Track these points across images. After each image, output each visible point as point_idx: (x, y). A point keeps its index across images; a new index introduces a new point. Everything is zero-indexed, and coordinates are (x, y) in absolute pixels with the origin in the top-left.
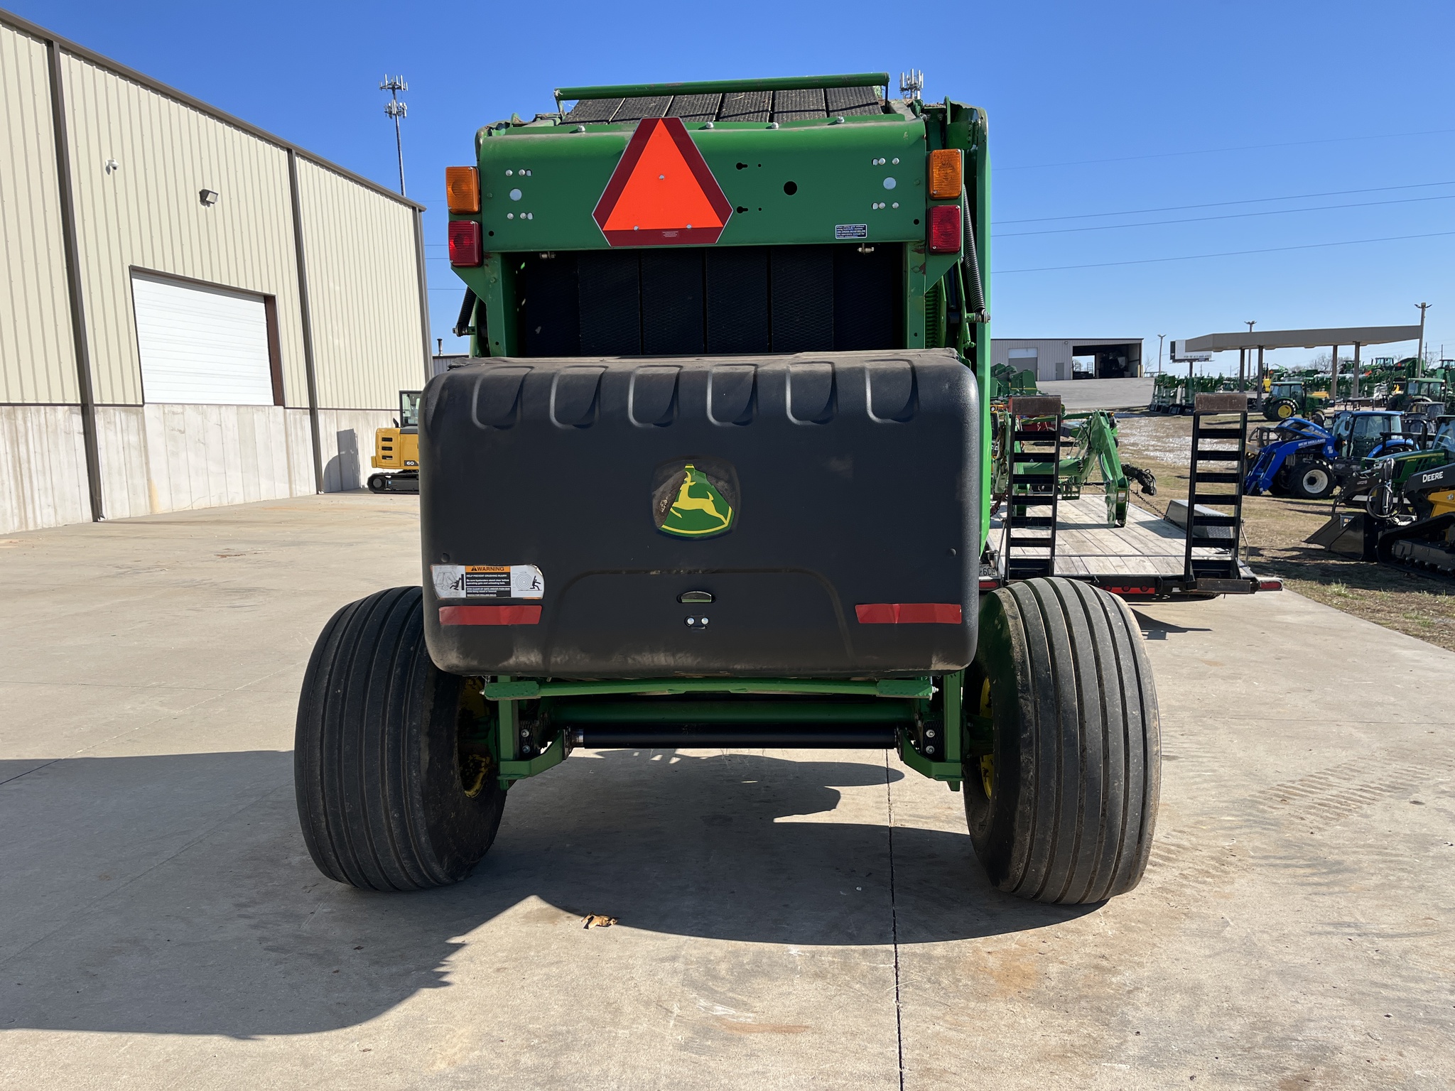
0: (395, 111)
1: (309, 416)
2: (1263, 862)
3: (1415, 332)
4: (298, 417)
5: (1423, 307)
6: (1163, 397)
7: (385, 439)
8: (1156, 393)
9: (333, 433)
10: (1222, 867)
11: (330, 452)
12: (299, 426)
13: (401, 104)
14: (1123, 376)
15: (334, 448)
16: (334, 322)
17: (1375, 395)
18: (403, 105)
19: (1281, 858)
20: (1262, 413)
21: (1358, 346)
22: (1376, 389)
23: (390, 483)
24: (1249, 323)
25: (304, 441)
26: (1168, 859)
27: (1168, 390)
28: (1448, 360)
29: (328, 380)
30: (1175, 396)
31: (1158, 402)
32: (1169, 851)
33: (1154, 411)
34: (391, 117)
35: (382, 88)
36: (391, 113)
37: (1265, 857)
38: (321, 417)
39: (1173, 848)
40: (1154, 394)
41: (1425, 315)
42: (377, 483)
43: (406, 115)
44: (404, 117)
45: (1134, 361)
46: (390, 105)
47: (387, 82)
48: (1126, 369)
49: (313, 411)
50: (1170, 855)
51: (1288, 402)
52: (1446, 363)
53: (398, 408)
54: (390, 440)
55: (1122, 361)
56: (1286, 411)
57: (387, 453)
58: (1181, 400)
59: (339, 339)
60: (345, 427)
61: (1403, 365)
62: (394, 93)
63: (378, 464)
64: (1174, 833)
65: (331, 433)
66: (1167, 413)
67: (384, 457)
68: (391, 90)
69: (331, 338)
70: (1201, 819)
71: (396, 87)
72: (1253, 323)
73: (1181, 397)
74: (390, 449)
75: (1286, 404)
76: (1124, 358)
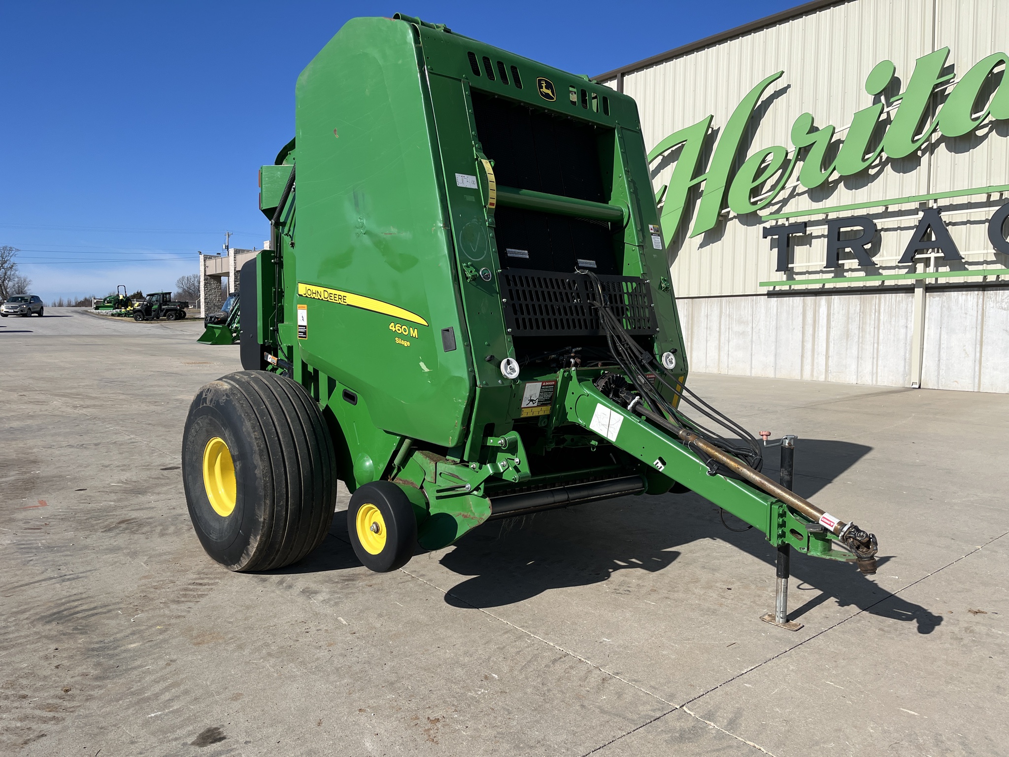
2: (110, 608)
10: (145, 594)
19: (96, 614)
26: (186, 590)
32: (185, 596)
37: (109, 611)
39: (183, 599)
50: (184, 592)
64: (183, 614)
70: (161, 637)
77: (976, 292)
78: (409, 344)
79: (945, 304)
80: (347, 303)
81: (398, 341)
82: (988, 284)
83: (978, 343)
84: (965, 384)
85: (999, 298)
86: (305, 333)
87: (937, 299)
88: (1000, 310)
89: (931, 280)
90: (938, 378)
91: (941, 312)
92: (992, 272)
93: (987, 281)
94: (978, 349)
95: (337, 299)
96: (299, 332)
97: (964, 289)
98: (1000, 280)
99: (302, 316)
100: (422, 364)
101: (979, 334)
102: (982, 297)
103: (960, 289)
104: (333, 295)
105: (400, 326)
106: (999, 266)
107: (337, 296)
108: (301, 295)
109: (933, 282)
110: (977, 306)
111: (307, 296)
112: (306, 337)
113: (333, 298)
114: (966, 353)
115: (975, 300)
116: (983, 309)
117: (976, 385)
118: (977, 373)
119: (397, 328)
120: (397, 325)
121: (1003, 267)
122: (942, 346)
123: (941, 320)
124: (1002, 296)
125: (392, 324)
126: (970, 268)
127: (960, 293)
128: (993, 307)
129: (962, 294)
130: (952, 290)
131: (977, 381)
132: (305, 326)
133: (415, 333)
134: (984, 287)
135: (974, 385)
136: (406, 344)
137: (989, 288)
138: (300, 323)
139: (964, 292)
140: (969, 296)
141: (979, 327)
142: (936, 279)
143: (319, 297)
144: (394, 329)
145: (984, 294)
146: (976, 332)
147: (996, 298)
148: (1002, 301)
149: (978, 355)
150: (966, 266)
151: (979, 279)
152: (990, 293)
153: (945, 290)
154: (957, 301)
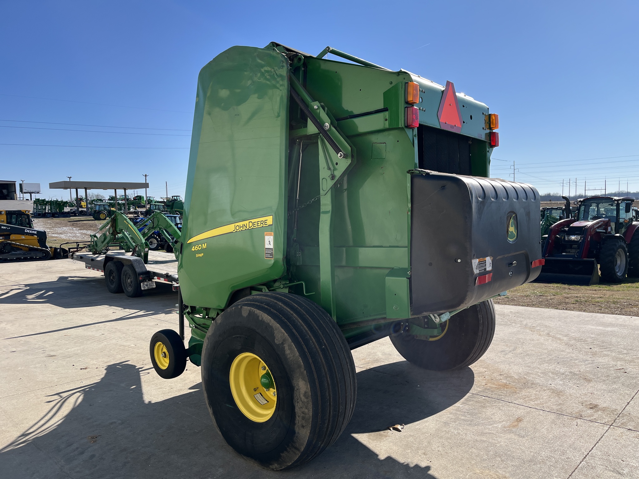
3: (145, 186)
5: (146, 176)
6: (39, 209)
8: (35, 207)
14: (6, 199)
17: (131, 210)
20: (92, 217)
21: (125, 190)
22: (131, 207)
24: (69, 177)
27: (42, 206)
28: (149, 197)
30: (45, 209)
31: (36, 211)
33: (37, 215)
40: (34, 208)
41: (147, 179)
45: (11, 192)
48: (8, 195)
51: (104, 212)
52: (148, 198)
55: (5, 191)
56: (103, 216)
58: (48, 211)
61: (136, 198)
66: (45, 216)
72: (71, 177)
73: (48, 210)
75: (103, 213)
76: (6, 190)
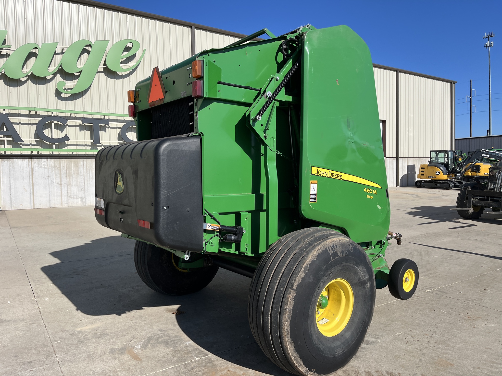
0: (488, 45)
1: (396, 160)
4: (391, 160)
7: (422, 168)
9: (405, 166)
11: (403, 173)
12: (391, 163)
13: (491, 42)
15: (405, 171)
16: (410, 128)
18: (492, 43)
23: (423, 184)
25: (393, 168)
29: (405, 148)
34: (487, 48)
35: (484, 38)
36: (487, 46)
38: (400, 161)
42: (418, 184)
43: (493, 46)
44: (492, 47)
46: (486, 43)
47: (486, 35)
49: (397, 158)
53: (430, 157)
54: (424, 168)
57: (423, 173)
59: (411, 133)
60: (410, 164)
62: (488, 39)
63: (420, 177)
65: (404, 166)
67: (421, 175)
68: (487, 38)
69: (408, 133)
71: (490, 36)
74: (424, 172)
77: (28, 159)
78: (372, 197)
79: (11, 165)
80: (343, 179)
81: (368, 197)
82: (33, 155)
83: (31, 185)
84: (27, 205)
85: (40, 162)
86: (315, 199)
87: (6, 162)
88: (41, 168)
89: (2, 152)
90: (11, 204)
91: (9, 169)
92: (35, 150)
93: (33, 154)
94: (31, 188)
95: (337, 177)
96: (311, 198)
97: (21, 157)
98: (39, 153)
99: (313, 188)
100: (378, 206)
101: (31, 180)
102: (31, 162)
103: (18, 157)
104: (334, 175)
105: (369, 189)
106: (38, 147)
107: (337, 175)
108: (314, 175)
109: (3, 153)
110: (29, 166)
111: (318, 175)
112: (316, 201)
113: (334, 176)
114: (25, 190)
115: (27, 163)
116: (32, 168)
117: (32, 205)
118: (32, 200)
119: (367, 190)
120: (368, 189)
121: (41, 148)
122: (12, 187)
123: (10, 174)
124: (41, 161)
125: (365, 189)
126: (23, 147)
127: (19, 159)
128: (37, 167)
129: (20, 160)
130: (14, 157)
131: (32, 203)
132: (316, 194)
133: (375, 192)
134: (31, 156)
135: (31, 205)
136: (371, 197)
137: (34, 157)
138: (312, 192)
139: (21, 159)
140: (24, 161)
141: (31, 176)
142: (5, 152)
143: (326, 175)
144: (366, 191)
145: (32, 160)
146: (30, 179)
147: (38, 162)
148: (41, 164)
149: (32, 190)
150: (21, 146)
151: (29, 153)
152: (35, 160)
153: (10, 157)
154: (17, 163)
